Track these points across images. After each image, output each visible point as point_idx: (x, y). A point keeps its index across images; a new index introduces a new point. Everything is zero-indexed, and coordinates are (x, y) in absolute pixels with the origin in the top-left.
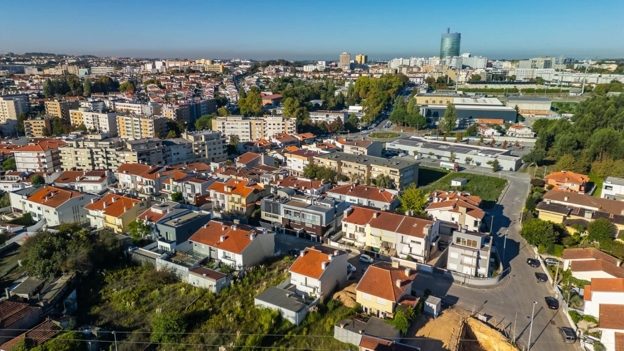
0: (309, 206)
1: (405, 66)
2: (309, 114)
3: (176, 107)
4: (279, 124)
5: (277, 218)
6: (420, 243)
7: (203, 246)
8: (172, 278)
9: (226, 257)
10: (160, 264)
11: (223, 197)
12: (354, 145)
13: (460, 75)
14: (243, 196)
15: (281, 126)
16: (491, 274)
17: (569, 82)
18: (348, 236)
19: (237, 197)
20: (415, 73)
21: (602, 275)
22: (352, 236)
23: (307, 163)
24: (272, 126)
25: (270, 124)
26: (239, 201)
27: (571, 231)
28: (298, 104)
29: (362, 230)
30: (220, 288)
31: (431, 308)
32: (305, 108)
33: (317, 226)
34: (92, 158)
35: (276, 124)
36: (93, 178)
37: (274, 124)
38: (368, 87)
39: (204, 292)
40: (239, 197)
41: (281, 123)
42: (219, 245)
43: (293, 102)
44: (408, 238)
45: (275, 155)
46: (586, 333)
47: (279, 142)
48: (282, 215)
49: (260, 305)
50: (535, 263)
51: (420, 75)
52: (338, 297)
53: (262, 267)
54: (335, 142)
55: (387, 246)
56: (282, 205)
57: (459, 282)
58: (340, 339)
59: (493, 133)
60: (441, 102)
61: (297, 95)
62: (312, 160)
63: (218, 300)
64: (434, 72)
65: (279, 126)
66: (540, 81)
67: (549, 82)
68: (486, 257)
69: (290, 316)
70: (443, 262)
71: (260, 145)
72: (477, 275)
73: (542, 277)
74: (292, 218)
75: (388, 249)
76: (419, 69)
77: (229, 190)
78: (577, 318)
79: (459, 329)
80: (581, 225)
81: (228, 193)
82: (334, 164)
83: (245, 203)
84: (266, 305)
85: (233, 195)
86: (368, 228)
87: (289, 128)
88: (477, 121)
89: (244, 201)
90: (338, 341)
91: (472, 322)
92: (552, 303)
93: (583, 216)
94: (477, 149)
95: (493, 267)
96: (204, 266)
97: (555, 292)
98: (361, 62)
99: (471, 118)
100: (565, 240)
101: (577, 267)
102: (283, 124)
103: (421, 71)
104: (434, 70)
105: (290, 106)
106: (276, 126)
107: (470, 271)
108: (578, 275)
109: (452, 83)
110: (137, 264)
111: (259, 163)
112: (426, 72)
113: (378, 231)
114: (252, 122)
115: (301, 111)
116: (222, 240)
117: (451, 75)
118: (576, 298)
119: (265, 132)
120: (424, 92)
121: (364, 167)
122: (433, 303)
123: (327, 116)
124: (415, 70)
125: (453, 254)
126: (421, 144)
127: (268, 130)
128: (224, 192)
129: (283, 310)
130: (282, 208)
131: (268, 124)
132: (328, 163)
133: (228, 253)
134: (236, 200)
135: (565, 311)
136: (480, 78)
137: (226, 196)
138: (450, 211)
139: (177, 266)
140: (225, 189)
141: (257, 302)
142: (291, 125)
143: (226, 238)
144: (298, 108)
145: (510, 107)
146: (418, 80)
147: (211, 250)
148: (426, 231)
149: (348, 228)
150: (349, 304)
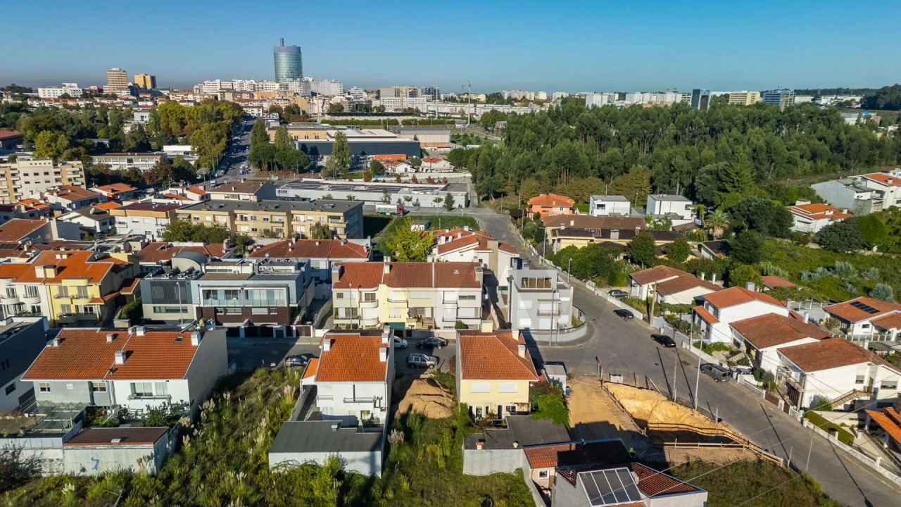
0: (251, 276)
1: (228, 90)
2: (91, 159)
4: (46, 173)
5: (185, 311)
6: (473, 297)
7: (70, 384)
9: (138, 396)
11: (34, 293)
12: (231, 191)
13: (313, 103)
14: (91, 280)
15: (52, 177)
16: (575, 324)
17: (447, 114)
18: (342, 313)
19: (72, 285)
20: (246, 100)
22: (352, 312)
23: (167, 221)
24: (31, 178)
25: (26, 175)
26: (82, 293)
28: (66, 142)
29: (371, 298)
30: (162, 460)
31: (557, 382)
32: (82, 149)
33: (279, 309)
35: (41, 174)
37: (36, 174)
38: (182, 119)
39: (126, 479)
40: (83, 282)
41: (51, 170)
42: (116, 373)
43: (55, 139)
44: (453, 293)
45: (75, 221)
46: (730, 363)
47: (66, 201)
48: (198, 300)
49: (285, 464)
51: (256, 104)
52: (410, 407)
53: (227, 396)
54: (185, 192)
55: (416, 313)
56: (194, 284)
57: (546, 343)
58: (476, 473)
59: (406, 170)
61: (59, 127)
62: (174, 217)
63: (175, 484)
64: (278, 100)
65: (47, 177)
66: (416, 112)
68: (568, 298)
71: (27, 208)
74: (220, 302)
75: (419, 319)
76: (252, 95)
77: (51, 273)
81: (46, 281)
82: (222, 218)
83: (97, 295)
84: (299, 458)
85: (65, 282)
86: (383, 291)
87: (70, 180)
88: (372, 157)
89: (94, 291)
90: (475, 478)
92: (665, 341)
93: (608, 237)
94: (405, 187)
97: (658, 324)
98: (145, 86)
99: (363, 154)
101: (664, 290)
102: (57, 173)
103: (256, 98)
104: (277, 97)
105: (49, 146)
106: (42, 178)
108: (671, 299)
109: (307, 115)
111: (48, 236)
112: (264, 100)
113: (399, 294)
116: (119, 360)
117: (302, 104)
119: (16, 190)
120: (276, 125)
121: (280, 216)
122: (556, 374)
123: (130, 161)
124: (245, 96)
125: (524, 302)
126: (325, 187)
127: (24, 185)
128: (39, 280)
129: (345, 455)
130: (196, 288)
131: (21, 175)
132: (209, 218)
133: (142, 384)
134: (73, 292)
135: (687, 345)
136: (343, 108)
137: (42, 289)
138: (475, 249)
139: (19, 442)
140: (40, 272)
141: (275, 459)
142: (74, 172)
143: (128, 354)
144: (67, 148)
145: (406, 138)
146: (256, 111)
147: (93, 388)
148: (478, 277)
149: (345, 299)
150: (436, 412)
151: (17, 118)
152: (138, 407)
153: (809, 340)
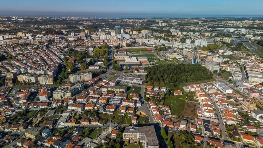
0: (117, 101)
1: (106, 39)
2: (89, 67)
3: (53, 71)
7: (108, 109)
8: (106, 114)
10: (104, 112)
16: (141, 106)
19: (104, 101)
20: (110, 42)
21: (152, 104)
22: (124, 104)
25: (85, 76)
27: (150, 98)
30: (113, 114)
33: (119, 103)
34: (61, 95)
36: (71, 100)
37: (87, 75)
44: (132, 103)
47: (93, 82)
48: (113, 102)
50: (146, 103)
52: (126, 112)
55: (129, 104)
57: (138, 108)
58: (129, 116)
60: (121, 57)
62: (107, 89)
66: (144, 44)
67: (147, 44)
68: (141, 104)
69: (123, 115)
70: (136, 105)
72: (140, 106)
73: (147, 105)
74: (114, 103)
76: (111, 40)
78: (150, 109)
79: (139, 113)
80: (151, 97)
81: (102, 100)
82: (112, 89)
84: (120, 114)
86: (126, 103)
88: (132, 66)
91: (141, 112)
92: (148, 108)
93: (151, 95)
94: (134, 79)
95: (142, 105)
96: (110, 111)
97: (148, 107)
100: (149, 99)
101: (150, 103)
105: (84, 66)
107: (139, 106)
108: (150, 104)
109: (122, 47)
110: (100, 113)
111: (95, 90)
112: (113, 42)
113: (128, 103)
114: (81, 75)
115: (87, 67)
117: (121, 42)
118: (150, 107)
120: (116, 54)
121: (118, 89)
122: (136, 110)
123: (94, 67)
125: (137, 104)
126: (124, 78)
130: (113, 101)
133: (111, 109)
135: (149, 108)
136: (129, 44)
138: (135, 98)
139: (106, 112)
148: (134, 102)
149: (123, 103)
150: (128, 112)
151: (72, 52)
152: (111, 111)
153: (155, 109)
